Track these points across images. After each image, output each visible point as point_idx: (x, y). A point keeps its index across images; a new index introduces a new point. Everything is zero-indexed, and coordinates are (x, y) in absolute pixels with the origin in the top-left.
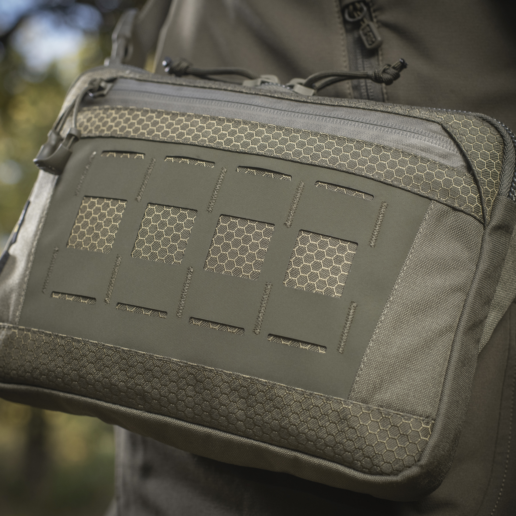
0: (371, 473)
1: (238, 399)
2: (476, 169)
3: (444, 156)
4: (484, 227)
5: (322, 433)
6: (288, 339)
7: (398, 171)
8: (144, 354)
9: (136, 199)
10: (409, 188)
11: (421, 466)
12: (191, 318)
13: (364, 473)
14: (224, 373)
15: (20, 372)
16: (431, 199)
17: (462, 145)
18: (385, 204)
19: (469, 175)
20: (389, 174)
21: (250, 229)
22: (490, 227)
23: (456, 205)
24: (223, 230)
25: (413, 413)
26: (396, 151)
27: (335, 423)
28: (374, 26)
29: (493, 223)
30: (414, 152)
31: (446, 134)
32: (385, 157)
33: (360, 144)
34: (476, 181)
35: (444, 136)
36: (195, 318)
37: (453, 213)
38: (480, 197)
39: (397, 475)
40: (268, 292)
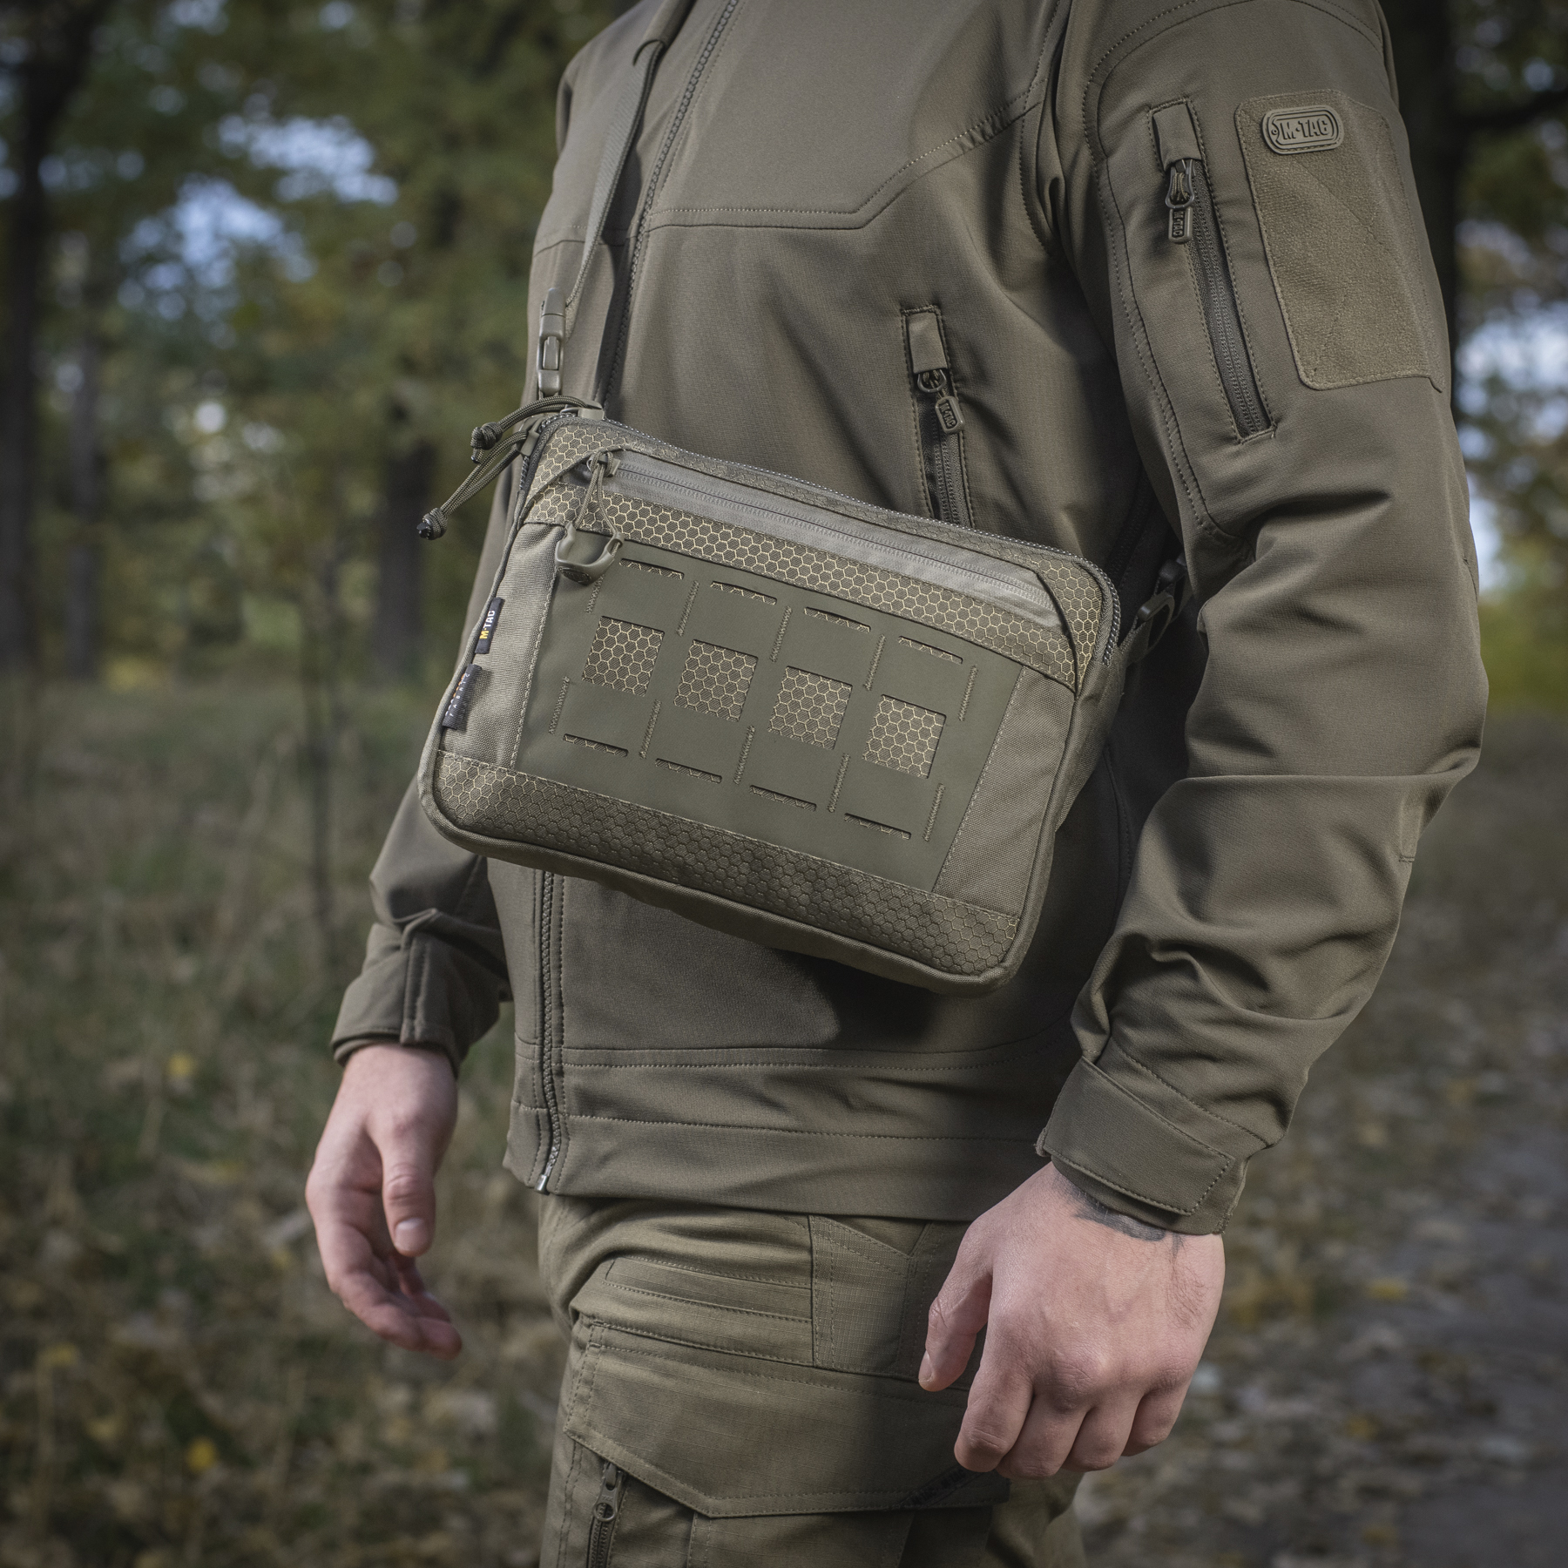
0: (949, 972)
1: (802, 881)
2: (1074, 631)
3: (1041, 613)
4: (1075, 696)
5: (901, 927)
6: (868, 821)
7: (990, 630)
8: (691, 823)
9: (678, 633)
10: (1000, 650)
11: (1005, 968)
12: (752, 786)
13: (943, 971)
14: (790, 852)
15: (518, 828)
16: (1022, 665)
17: (1060, 602)
18: (975, 669)
19: (1064, 637)
20: (980, 634)
21: (823, 687)
22: (1082, 698)
23: (1049, 672)
24: (790, 684)
25: (1001, 910)
26: (989, 604)
27: (915, 916)
28: (954, 401)
29: (1086, 694)
30: (1007, 607)
31: (1041, 586)
32: (976, 612)
33: (949, 592)
34: (1072, 646)
35: (1040, 588)
36: (756, 787)
37: (1044, 681)
38: (1075, 663)
39: (979, 975)
40: (845, 765)
